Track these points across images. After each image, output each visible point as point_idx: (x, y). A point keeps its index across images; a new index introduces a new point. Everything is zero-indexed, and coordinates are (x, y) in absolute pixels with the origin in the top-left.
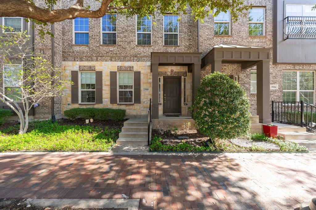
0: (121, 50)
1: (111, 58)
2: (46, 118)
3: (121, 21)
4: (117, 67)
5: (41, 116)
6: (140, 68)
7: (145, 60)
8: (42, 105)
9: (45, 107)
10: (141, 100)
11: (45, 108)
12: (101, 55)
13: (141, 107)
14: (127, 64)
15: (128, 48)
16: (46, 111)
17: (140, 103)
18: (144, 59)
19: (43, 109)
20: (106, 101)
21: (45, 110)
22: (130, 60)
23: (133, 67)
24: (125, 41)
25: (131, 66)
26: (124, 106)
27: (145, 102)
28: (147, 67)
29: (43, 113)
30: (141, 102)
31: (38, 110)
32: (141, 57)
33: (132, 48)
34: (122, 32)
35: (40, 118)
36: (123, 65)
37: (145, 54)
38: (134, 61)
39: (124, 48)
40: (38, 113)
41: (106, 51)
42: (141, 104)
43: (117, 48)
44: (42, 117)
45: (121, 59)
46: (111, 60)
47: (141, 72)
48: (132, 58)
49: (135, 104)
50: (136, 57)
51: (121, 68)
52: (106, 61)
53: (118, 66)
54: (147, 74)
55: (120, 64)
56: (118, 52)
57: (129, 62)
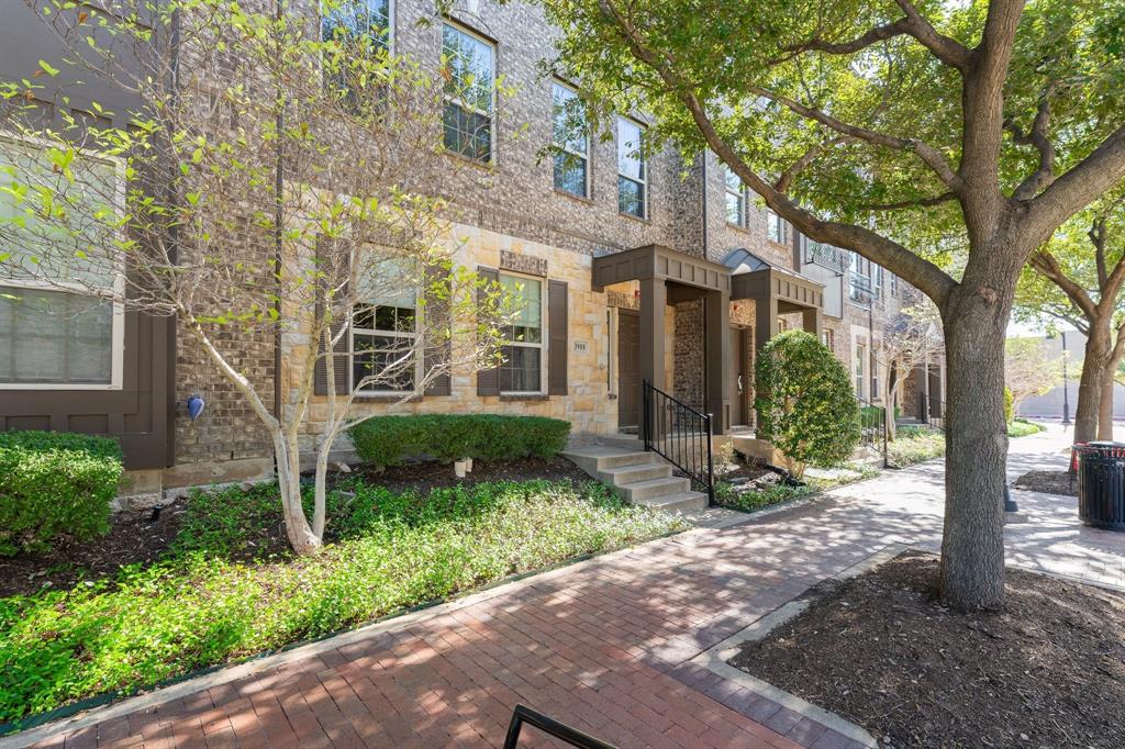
0: (511, 191)
1: (481, 212)
2: (244, 475)
3: (511, 84)
4: (499, 253)
5: (210, 464)
6: (566, 272)
7: (578, 247)
8: (218, 407)
9: (238, 413)
10: (569, 383)
11: (238, 422)
12: (444, 192)
13: (567, 408)
14: (531, 249)
15: (532, 192)
16: (242, 438)
17: (565, 393)
18: (575, 243)
19: (229, 429)
20: (464, 385)
21: (235, 430)
22: (537, 238)
23: (546, 262)
24: (523, 164)
25: (540, 257)
26: (520, 403)
27: (578, 391)
28: (582, 271)
29: (224, 451)
30: (570, 390)
31: (193, 433)
32: (569, 233)
33: (544, 196)
34: (515, 124)
35: (201, 478)
36: (516, 251)
37: (577, 226)
38: (548, 243)
39: (521, 188)
40: (195, 450)
41: (462, 182)
42: (567, 397)
43: (501, 182)
44: (219, 470)
45: (512, 226)
46: (481, 224)
47: (569, 286)
48: (544, 230)
49: (552, 397)
50: (554, 229)
51: (513, 260)
52: (464, 222)
53: (503, 252)
54: (583, 296)
55: (507, 242)
56: (503, 198)
57: (536, 243)
